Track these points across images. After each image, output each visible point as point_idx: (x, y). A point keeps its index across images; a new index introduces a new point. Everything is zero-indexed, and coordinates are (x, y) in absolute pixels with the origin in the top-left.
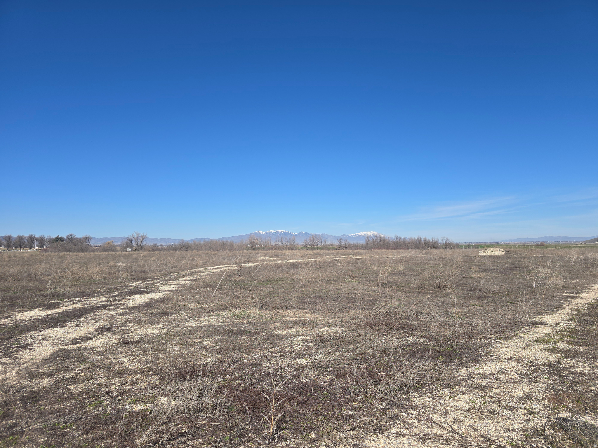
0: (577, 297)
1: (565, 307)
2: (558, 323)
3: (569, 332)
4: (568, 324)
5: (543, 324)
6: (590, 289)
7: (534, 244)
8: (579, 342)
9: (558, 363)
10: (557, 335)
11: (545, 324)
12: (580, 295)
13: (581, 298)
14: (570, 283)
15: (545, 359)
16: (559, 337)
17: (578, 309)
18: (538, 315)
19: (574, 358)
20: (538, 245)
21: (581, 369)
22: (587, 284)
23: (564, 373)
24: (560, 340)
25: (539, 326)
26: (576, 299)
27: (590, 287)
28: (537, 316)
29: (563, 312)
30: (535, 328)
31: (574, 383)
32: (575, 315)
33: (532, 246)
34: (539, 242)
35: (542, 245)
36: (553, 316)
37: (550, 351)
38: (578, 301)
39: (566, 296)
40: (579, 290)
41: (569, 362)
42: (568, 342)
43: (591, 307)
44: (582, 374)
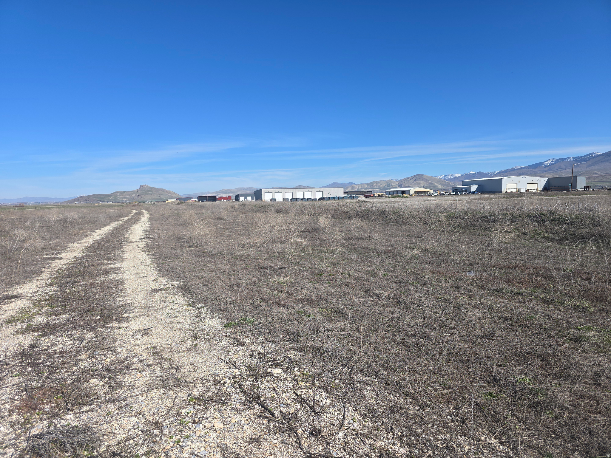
0: (57, 258)
1: (44, 271)
2: (36, 292)
3: (48, 300)
4: (47, 291)
5: (17, 297)
6: (70, 248)
7: (12, 206)
8: (59, 310)
9: (33, 346)
10: (35, 308)
11: (20, 297)
12: (60, 256)
13: (61, 258)
14: (50, 244)
15: (17, 346)
16: (36, 310)
17: (57, 272)
18: (12, 286)
19: (52, 334)
20: (17, 206)
21: (60, 346)
22: (67, 243)
23: (41, 359)
24: (37, 313)
25: (13, 300)
26: (57, 261)
27: (69, 245)
28: (11, 288)
29: (42, 278)
30: (7, 304)
31: (53, 369)
32: (54, 278)
33: (9, 208)
34: (17, 203)
35: (21, 207)
36: (30, 284)
37: (24, 332)
38: (58, 262)
39: (45, 258)
40: (58, 250)
41: (47, 340)
42: (47, 313)
43: (71, 267)
44: (62, 353)
